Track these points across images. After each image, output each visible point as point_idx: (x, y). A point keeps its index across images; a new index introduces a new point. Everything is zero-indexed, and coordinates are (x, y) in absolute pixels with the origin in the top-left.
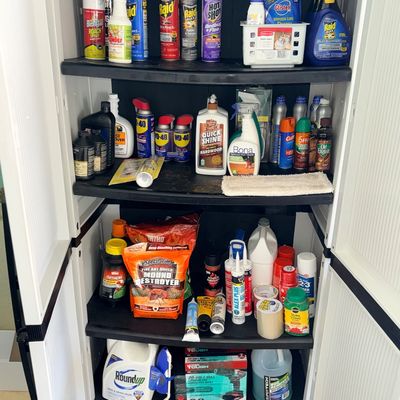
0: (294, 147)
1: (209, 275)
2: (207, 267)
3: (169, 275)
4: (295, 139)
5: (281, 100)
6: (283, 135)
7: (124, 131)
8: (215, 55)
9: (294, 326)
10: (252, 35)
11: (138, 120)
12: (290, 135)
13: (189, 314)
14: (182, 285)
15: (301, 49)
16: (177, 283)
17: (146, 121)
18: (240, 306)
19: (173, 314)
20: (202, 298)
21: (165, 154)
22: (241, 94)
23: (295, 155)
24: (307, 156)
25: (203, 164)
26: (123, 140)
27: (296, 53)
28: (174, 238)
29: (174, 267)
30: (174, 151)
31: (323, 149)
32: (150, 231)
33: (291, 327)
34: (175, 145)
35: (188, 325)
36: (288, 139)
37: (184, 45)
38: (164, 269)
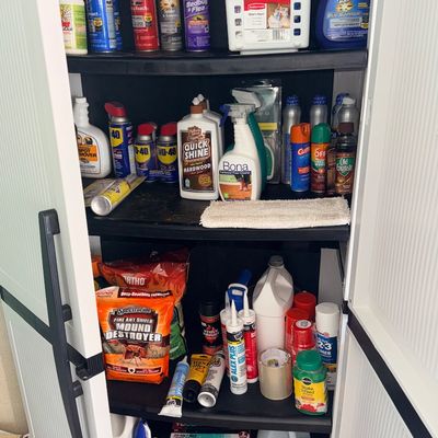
0: (310, 163)
1: (205, 328)
2: (203, 317)
3: (148, 328)
4: (310, 152)
5: (292, 101)
6: (295, 147)
7: (94, 143)
8: (200, 42)
9: (307, 403)
10: (237, 9)
11: (111, 129)
12: (303, 146)
13: (175, 378)
14: (166, 341)
15: (305, 25)
16: (158, 338)
17: (120, 130)
18: (238, 371)
19: (155, 377)
20: (198, 356)
21: (147, 173)
22: (236, 93)
23: (312, 174)
24: (325, 174)
25: (188, 185)
26: (95, 155)
27: (297, 32)
28: (157, 279)
29: (155, 317)
30: (159, 169)
31: (343, 165)
32: (127, 271)
33: (303, 403)
34: (159, 162)
35: (170, 393)
36: (301, 152)
37: (164, 31)
38: (142, 320)
